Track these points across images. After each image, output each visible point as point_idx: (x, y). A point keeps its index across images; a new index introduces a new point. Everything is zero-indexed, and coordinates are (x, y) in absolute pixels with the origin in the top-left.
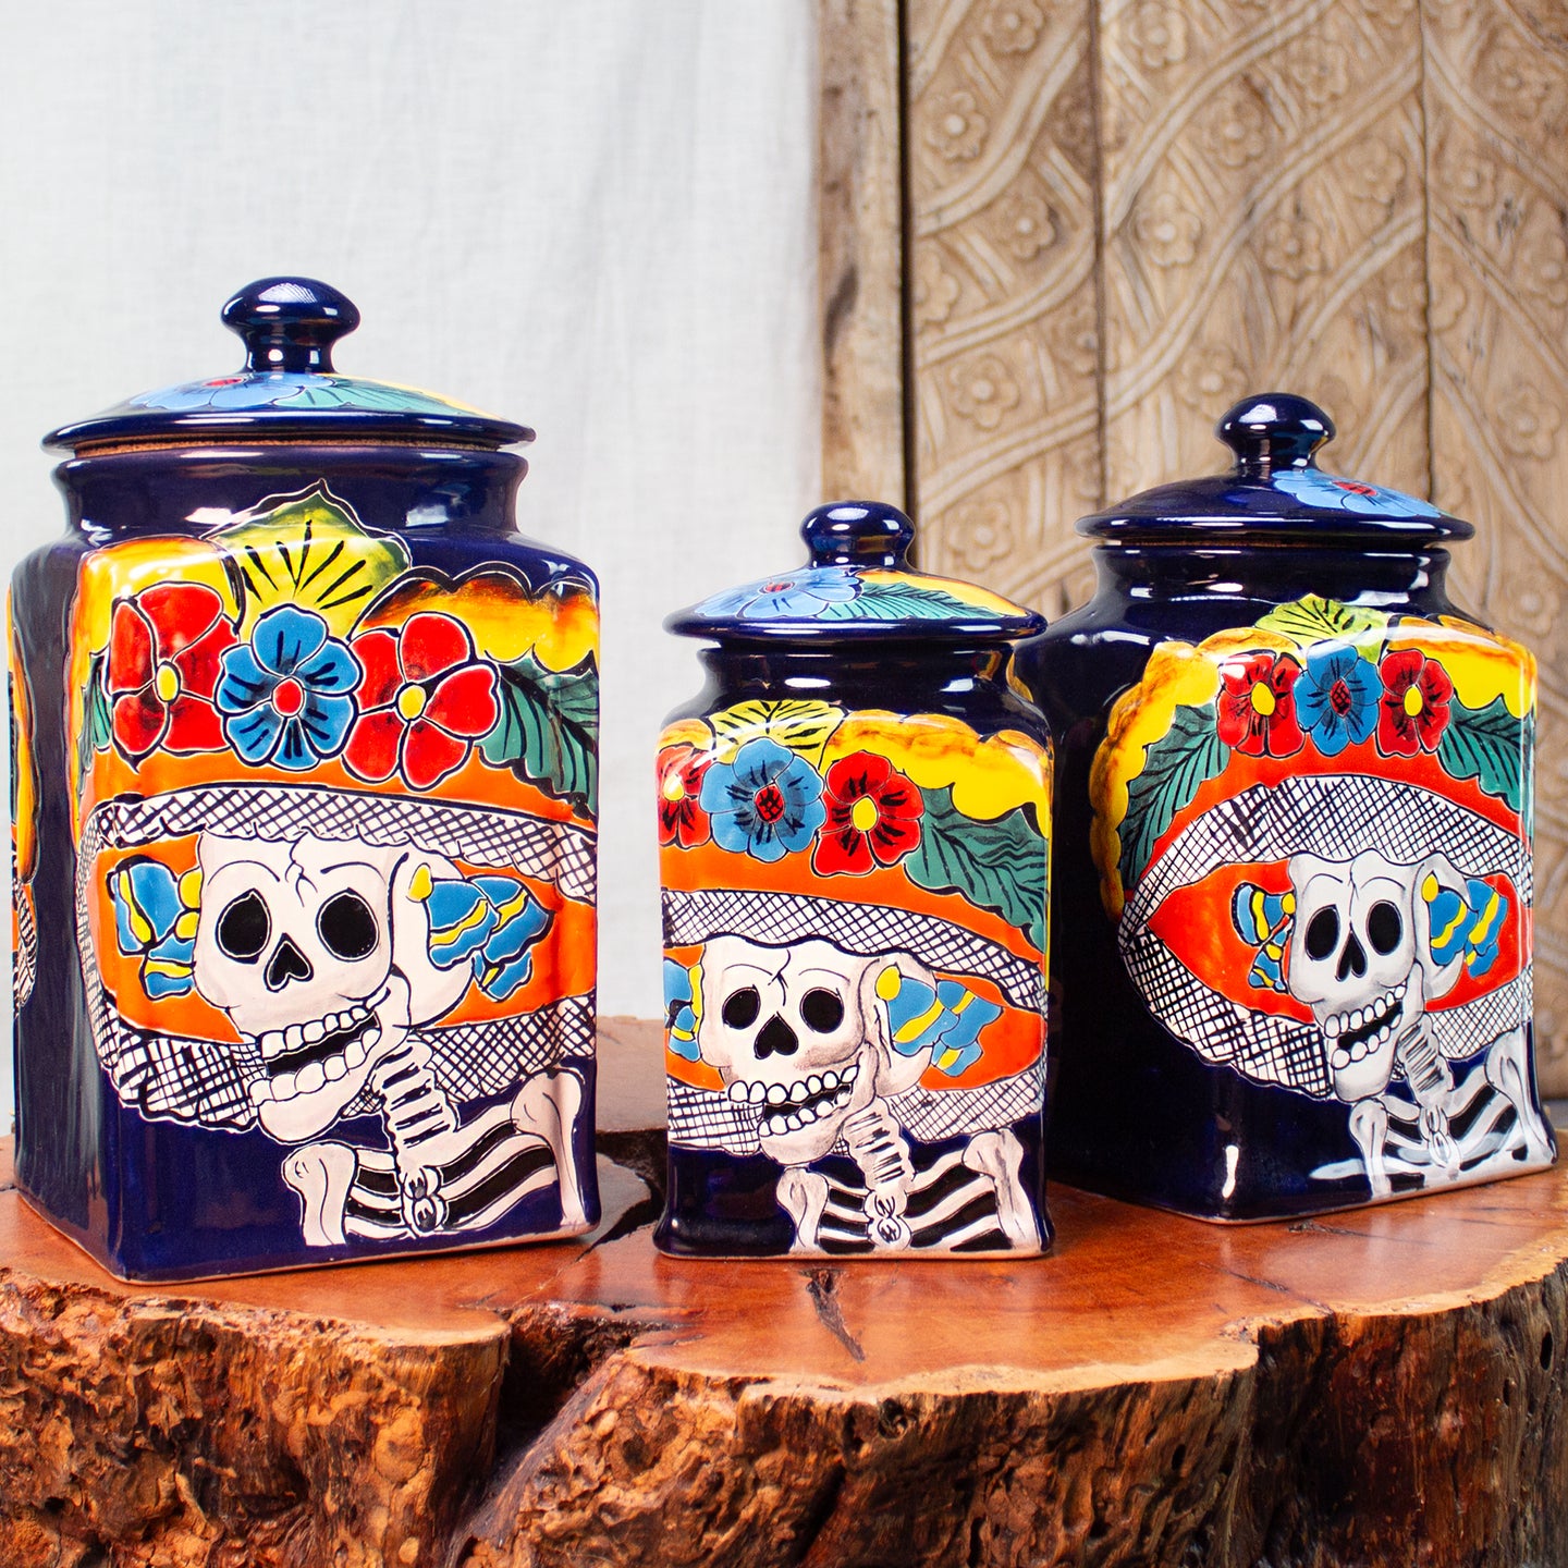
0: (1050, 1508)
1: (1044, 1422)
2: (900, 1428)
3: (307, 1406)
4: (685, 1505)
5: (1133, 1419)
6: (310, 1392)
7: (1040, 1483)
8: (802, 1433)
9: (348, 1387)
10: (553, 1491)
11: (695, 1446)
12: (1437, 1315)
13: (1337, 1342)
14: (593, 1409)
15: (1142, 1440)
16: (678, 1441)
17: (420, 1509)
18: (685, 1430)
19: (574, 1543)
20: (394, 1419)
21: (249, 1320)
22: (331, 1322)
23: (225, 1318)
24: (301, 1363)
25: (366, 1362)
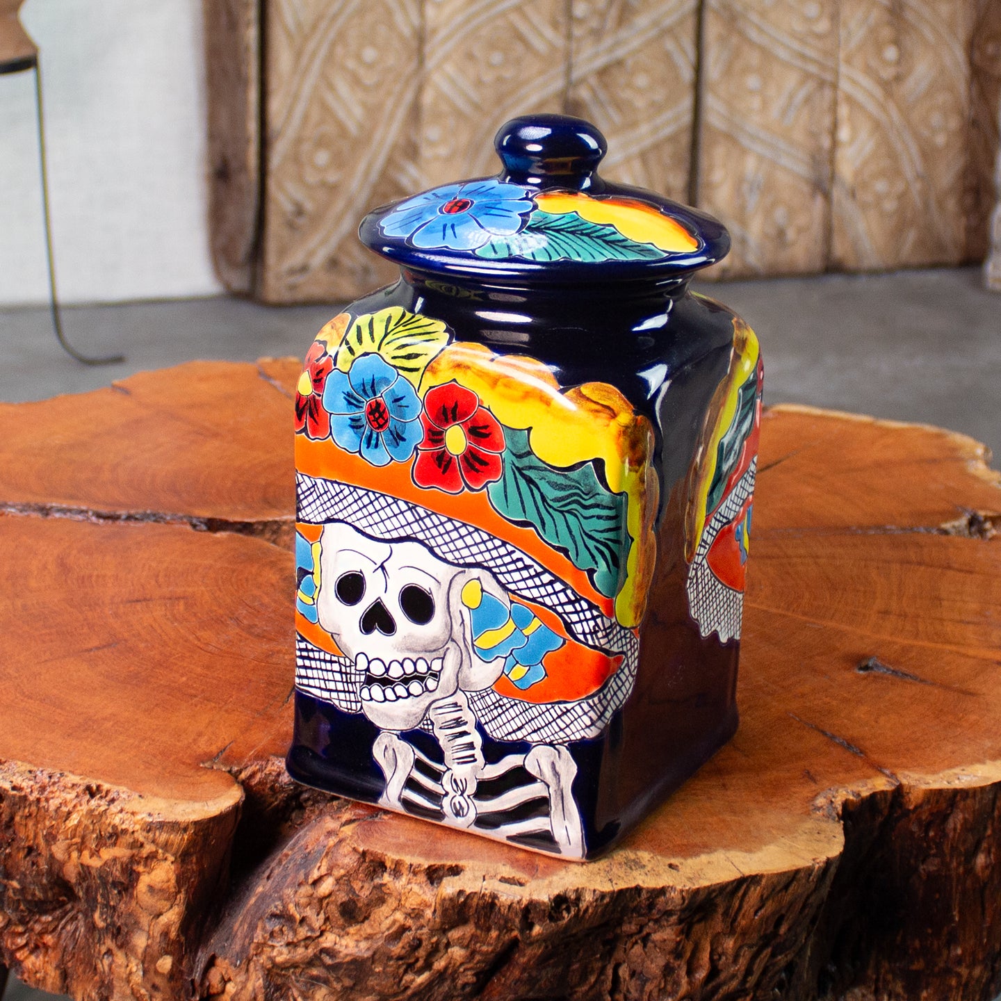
0: (676, 963)
1: (678, 908)
2: (565, 914)
3: (80, 851)
4: (390, 958)
5: (747, 899)
6: (83, 842)
7: (671, 945)
8: (487, 917)
9: (115, 844)
10: (281, 930)
11: (399, 916)
12: (982, 789)
13: (901, 805)
14: (315, 875)
15: (752, 914)
16: (385, 909)
17: (173, 935)
18: (392, 902)
19: (299, 971)
20: (152, 870)
21: (31, 783)
22: (98, 787)
23: (12, 782)
24: (76, 822)
25: (131, 830)
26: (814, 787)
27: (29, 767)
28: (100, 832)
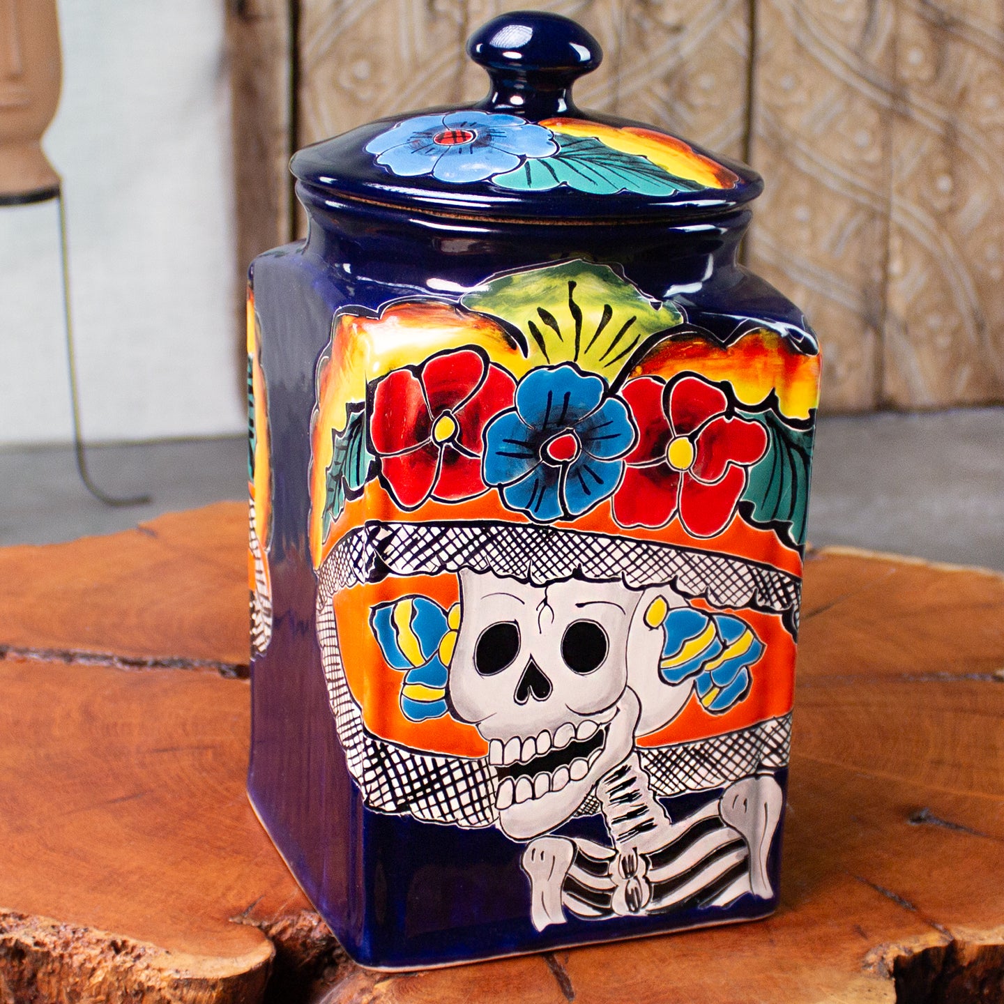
6: (108, 1000)
13: (955, 962)
21: (54, 938)
22: (124, 942)
23: (34, 937)
24: (100, 979)
25: (157, 987)
26: (865, 942)
27: (52, 922)
28: (126, 989)
